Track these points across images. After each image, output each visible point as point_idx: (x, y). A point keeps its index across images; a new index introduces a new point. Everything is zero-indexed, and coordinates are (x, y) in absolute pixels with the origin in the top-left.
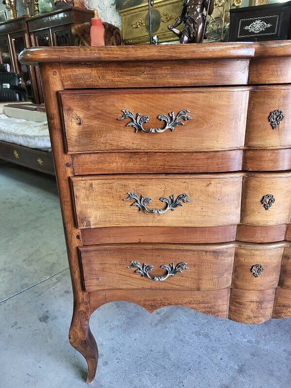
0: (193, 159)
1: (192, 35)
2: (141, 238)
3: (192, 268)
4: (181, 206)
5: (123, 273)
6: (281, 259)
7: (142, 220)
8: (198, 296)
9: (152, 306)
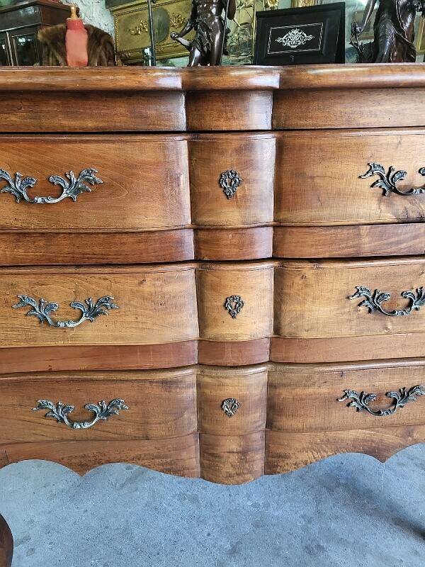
0: (115, 243)
1: (205, 49)
2: (51, 363)
3: (133, 407)
4: (104, 314)
5: (27, 418)
6: (265, 389)
7: (46, 338)
8: (149, 447)
9: (82, 465)
